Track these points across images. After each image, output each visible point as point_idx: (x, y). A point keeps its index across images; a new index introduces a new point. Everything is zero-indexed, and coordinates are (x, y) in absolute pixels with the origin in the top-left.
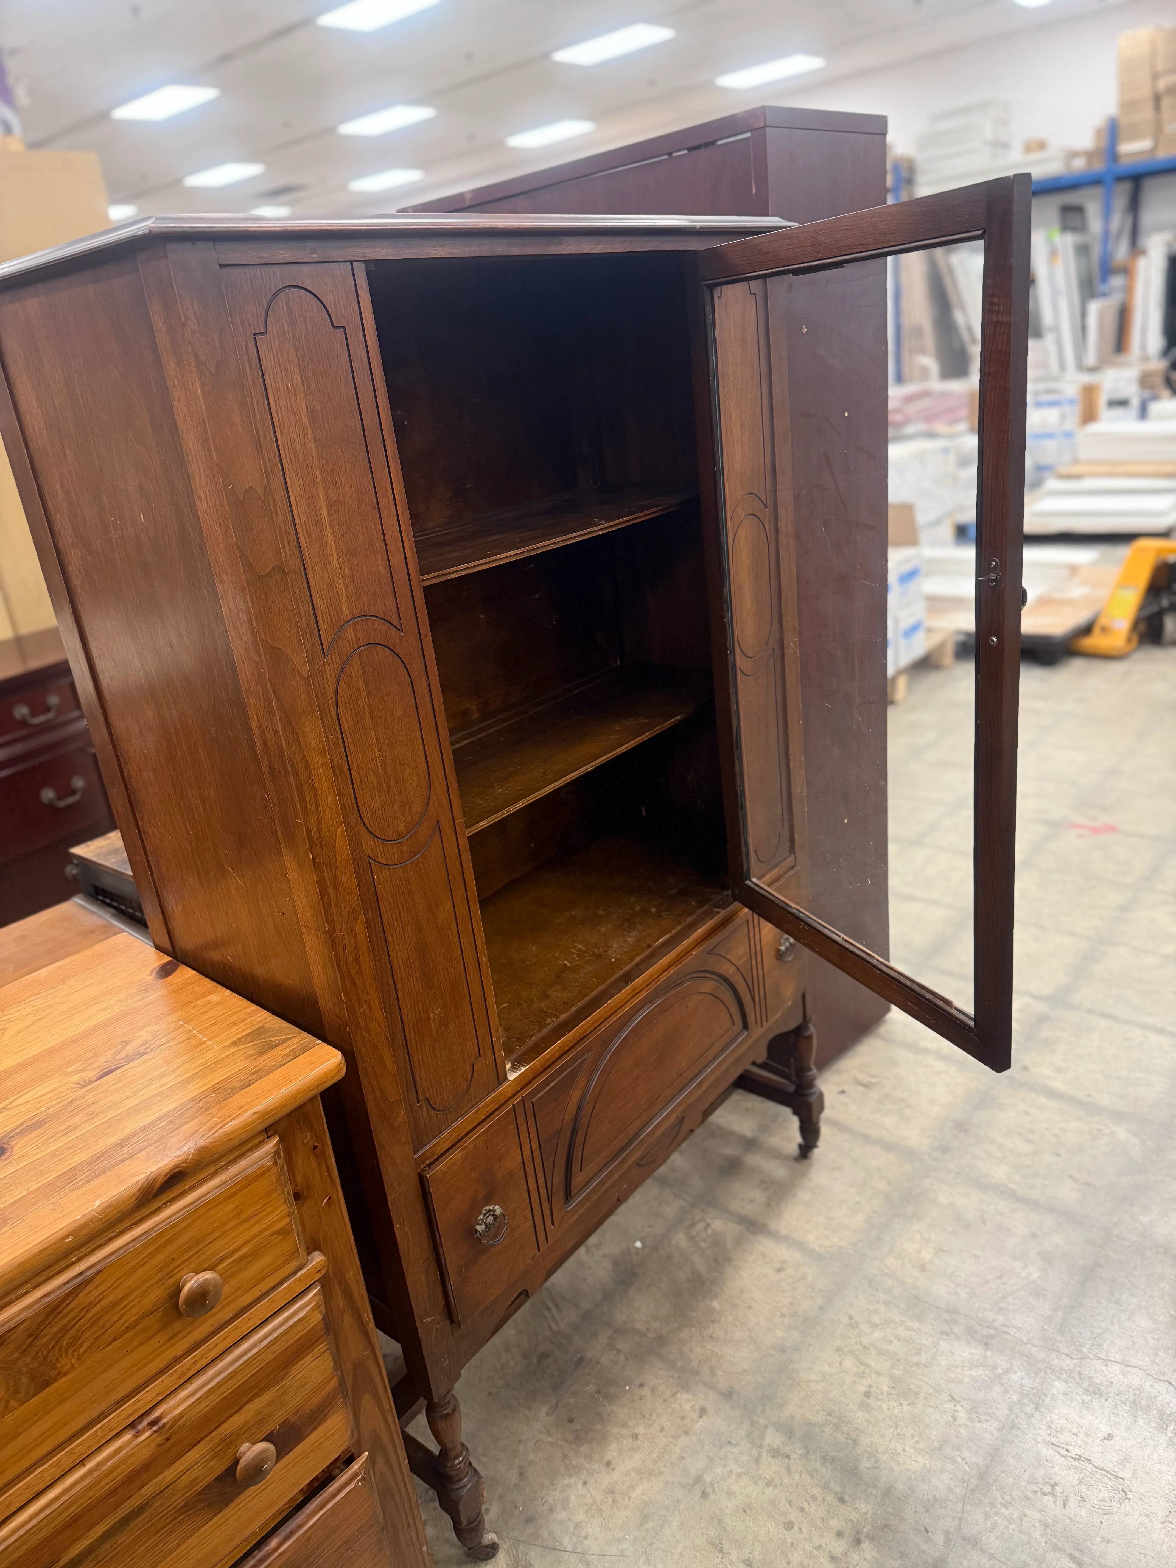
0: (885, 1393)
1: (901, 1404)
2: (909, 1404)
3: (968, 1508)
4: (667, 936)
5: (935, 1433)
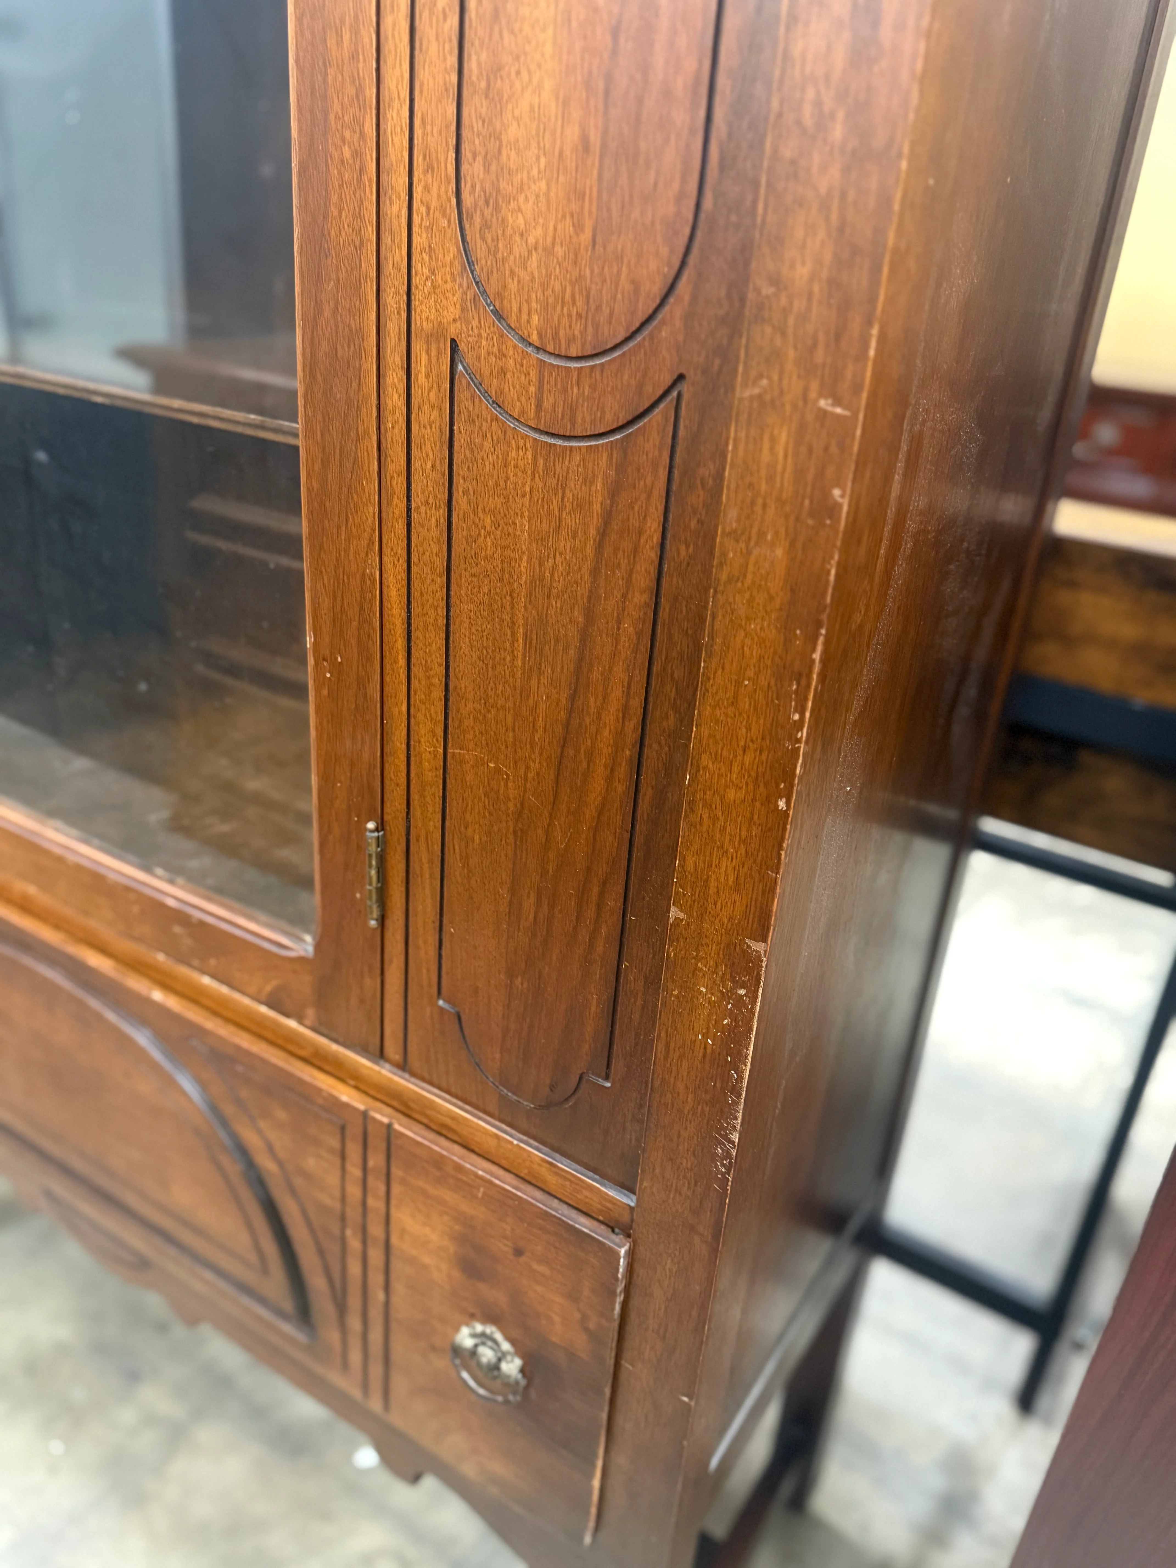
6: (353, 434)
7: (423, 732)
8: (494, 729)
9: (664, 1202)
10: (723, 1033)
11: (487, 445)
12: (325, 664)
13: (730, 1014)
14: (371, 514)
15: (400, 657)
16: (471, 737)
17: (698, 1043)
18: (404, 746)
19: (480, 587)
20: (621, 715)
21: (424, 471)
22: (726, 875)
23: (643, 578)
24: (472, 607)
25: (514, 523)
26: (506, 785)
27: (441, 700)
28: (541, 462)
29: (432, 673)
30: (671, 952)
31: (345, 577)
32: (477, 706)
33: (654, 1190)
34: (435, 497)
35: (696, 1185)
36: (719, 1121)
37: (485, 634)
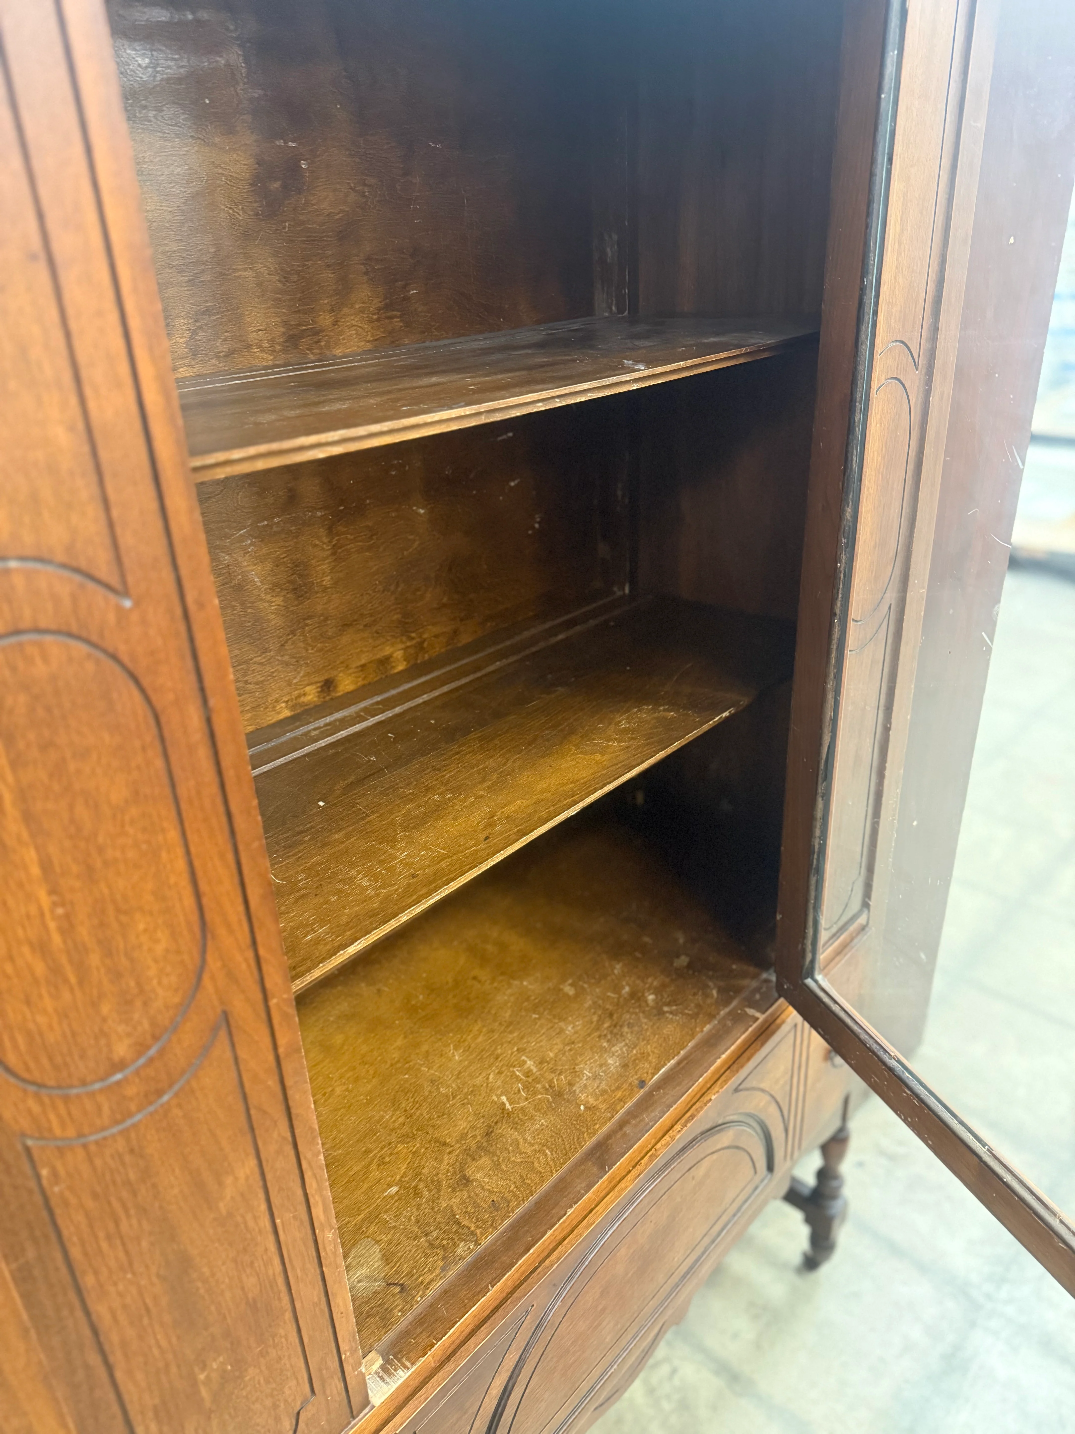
4: (673, 1062)
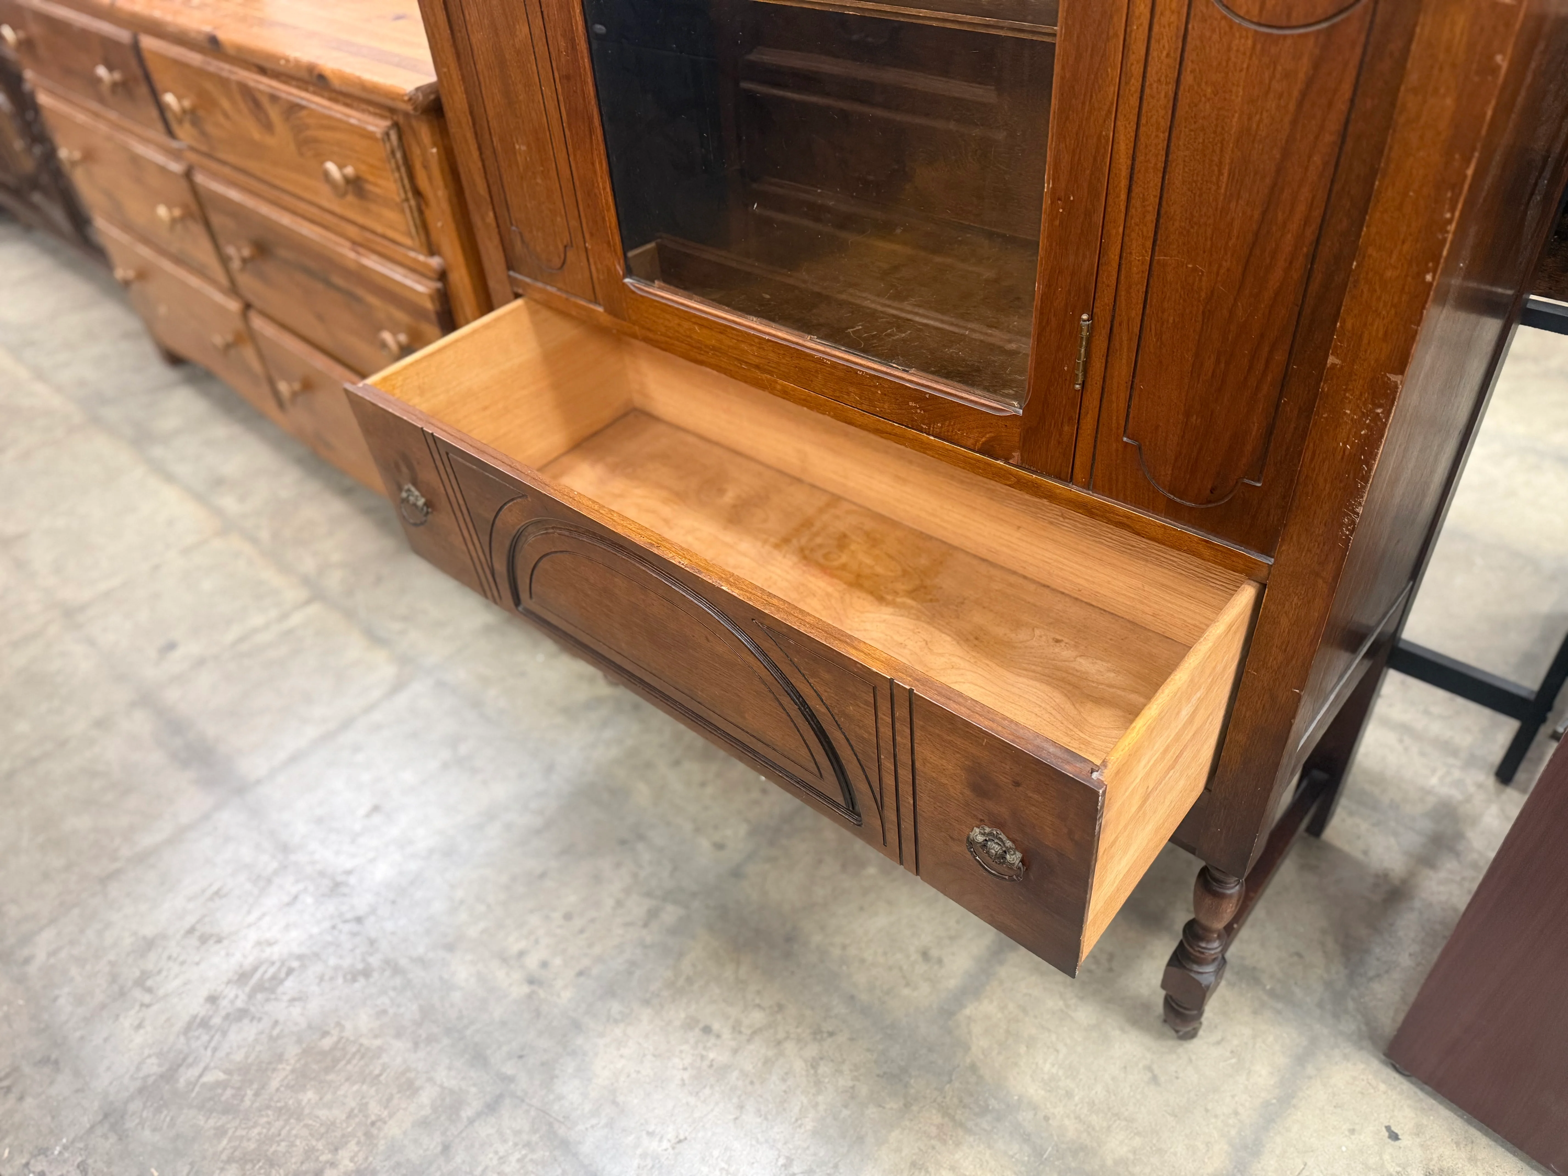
0: (704, 1053)
1: (685, 1069)
2: (683, 1080)
3: (533, 1113)
5: (636, 1101)
6: (1104, 36)
7: (1134, 246)
8: (1195, 240)
9: (1297, 558)
10: (1359, 440)
11: (1216, 37)
12: (1059, 202)
13: (1368, 427)
14: (1112, 92)
15: (1123, 192)
16: (1175, 247)
17: (1339, 448)
18: (1117, 258)
19: (1195, 138)
20: (1303, 223)
21: (1159, 58)
22: (1377, 330)
23: (1334, 123)
24: (1187, 153)
25: (1231, 91)
26: (1200, 280)
27: (1152, 222)
28: (1259, 47)
29: (1147, 203)
30: (1325, 387)
31: (1085, 139)
32: (1183, 224)
33: (1290, 551)
34: (1167, 76)
35: (1324, 545)
36: (1349, 501)
37: (1196, 172)
